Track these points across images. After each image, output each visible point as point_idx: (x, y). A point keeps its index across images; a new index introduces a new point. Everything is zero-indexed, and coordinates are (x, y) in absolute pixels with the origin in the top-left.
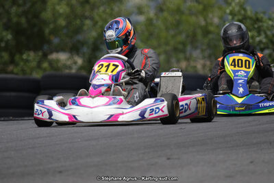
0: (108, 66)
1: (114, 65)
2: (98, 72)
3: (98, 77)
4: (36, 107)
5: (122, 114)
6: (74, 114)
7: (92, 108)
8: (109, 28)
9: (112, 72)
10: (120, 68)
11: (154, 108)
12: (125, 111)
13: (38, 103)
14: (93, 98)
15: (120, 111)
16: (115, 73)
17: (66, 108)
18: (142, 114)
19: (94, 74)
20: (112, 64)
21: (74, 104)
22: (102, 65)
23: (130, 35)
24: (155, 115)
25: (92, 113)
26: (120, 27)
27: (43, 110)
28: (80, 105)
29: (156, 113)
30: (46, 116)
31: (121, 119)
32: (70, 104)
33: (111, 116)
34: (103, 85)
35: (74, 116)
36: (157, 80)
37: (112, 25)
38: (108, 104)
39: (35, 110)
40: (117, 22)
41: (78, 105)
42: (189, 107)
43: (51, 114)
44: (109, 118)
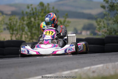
0: (49, 32)
1: (52, 32)
2: (45, 34)
3: (46, 37)
4: (22, 49)
5: (58, 51)
6: (39, 51)
7: (46, 49)
8: (47, 17)
9: (51, 34)
10: (54, 33)
11: (70, 48)
12: (59, 50)
13: (22, 47)
14: (46, 45)
15: (57, 50)
16: (52, 35)
17: (34, 49)
18: (65, 51)
19: (44, 35)
20: (51, 31)
21: (38, 47)
22: (47, 32)
23: (55, 20)
24: (70, 51)
25: (46, 51)
26: (51, 16)
27: (25, 50)
28: (40, 47)
29: (71, 50)
30: (26, 53)
31: (57, 53)
32: (36, 48)
33: (54, 52)
34: (49, 40)
35: (39, 52)
36: (66, 38)
37: (48, 15)
38: (52, 47)
39: (21, 50)
40: (50, 15)
41: (40, 48)
42: (81, 47)
43: (28, 52)
44: (53, 53)
